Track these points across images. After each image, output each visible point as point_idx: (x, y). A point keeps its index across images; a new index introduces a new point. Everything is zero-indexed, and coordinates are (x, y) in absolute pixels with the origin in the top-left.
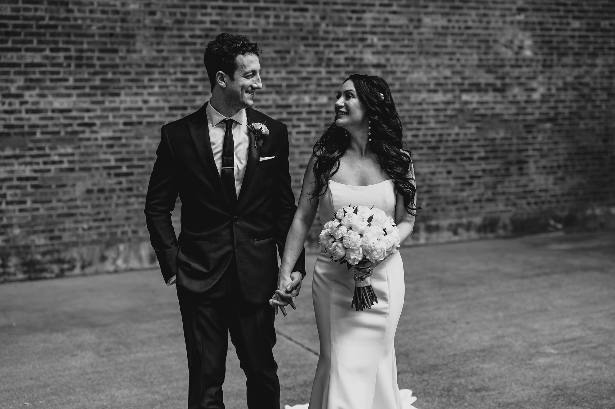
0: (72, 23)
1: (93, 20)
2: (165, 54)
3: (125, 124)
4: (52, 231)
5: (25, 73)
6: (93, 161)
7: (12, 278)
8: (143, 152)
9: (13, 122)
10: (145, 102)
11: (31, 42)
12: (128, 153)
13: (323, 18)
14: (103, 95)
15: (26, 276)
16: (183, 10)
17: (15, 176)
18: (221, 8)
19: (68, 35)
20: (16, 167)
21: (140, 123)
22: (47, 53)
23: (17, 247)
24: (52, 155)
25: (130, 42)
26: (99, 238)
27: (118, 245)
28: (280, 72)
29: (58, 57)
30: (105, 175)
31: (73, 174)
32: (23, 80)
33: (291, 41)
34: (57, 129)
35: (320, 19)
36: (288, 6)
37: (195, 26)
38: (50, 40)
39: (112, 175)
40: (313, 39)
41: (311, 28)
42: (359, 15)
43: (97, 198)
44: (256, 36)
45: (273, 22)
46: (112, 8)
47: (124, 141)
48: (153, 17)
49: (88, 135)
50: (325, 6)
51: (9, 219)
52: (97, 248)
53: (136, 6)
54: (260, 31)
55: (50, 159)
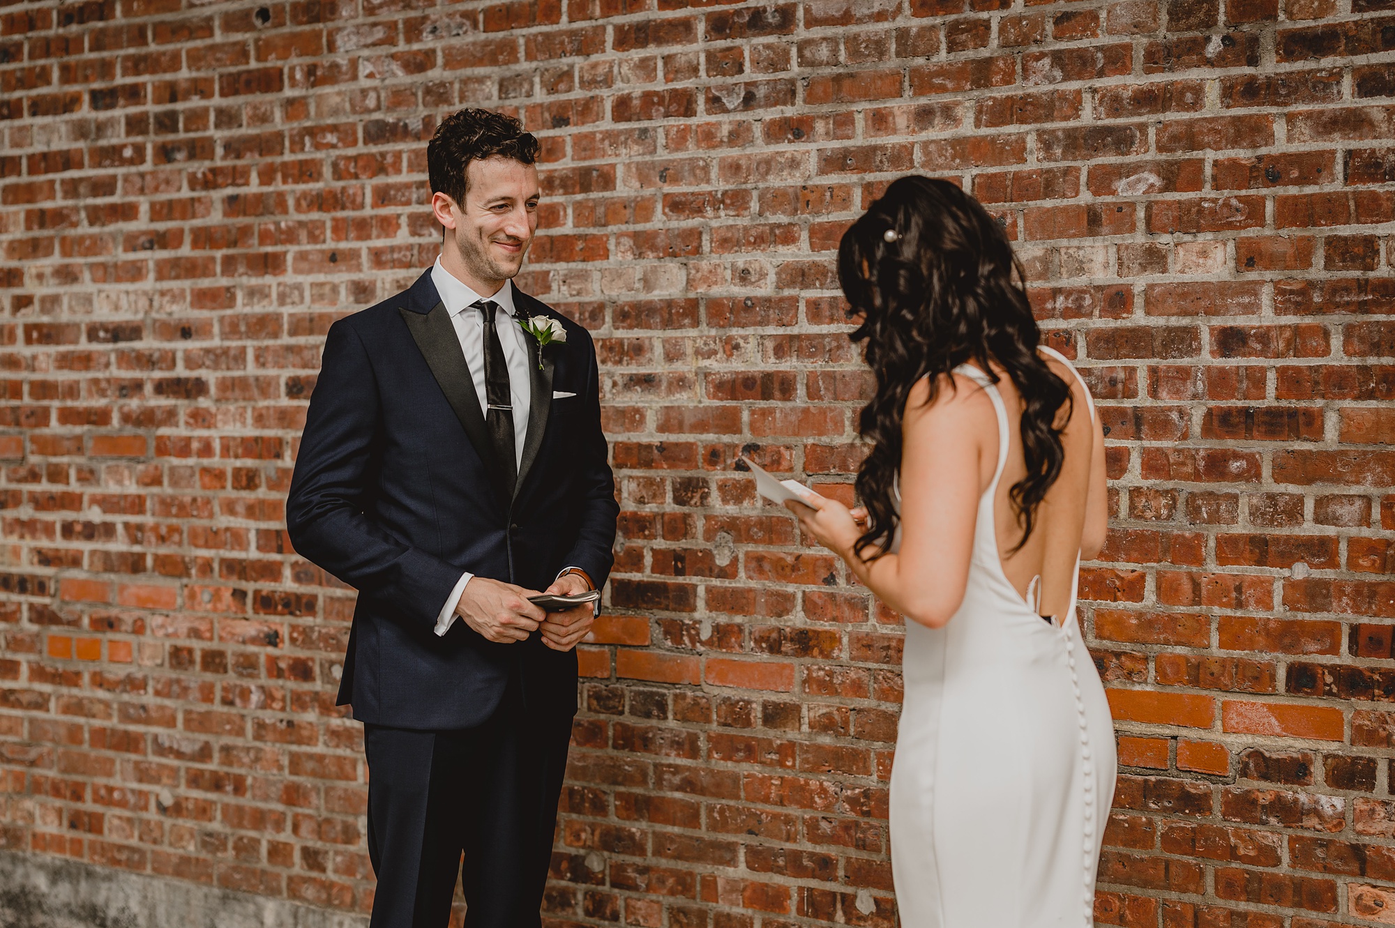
3: (292, 388)
4: (77, 794)
5: (30, 193)
10: (362, 291)
11: (43, 77)
14: (229, 265)
19: (141, 35)
22: (85, 111)
24: (86, 499)
25: (318, 35)
26: (204, 855)
27: (261, 900)
28: (948, 113)
29: (111, 122)
30: (227, 596)
31: (141, 579)
32: (22, 216)
34: (103, 403)
38: (92, 64)
39: (250, 601)
43: (202, 688)
47: (287, 461)
49: (182, 431)
52: (197, 894)
55: (81, 516)
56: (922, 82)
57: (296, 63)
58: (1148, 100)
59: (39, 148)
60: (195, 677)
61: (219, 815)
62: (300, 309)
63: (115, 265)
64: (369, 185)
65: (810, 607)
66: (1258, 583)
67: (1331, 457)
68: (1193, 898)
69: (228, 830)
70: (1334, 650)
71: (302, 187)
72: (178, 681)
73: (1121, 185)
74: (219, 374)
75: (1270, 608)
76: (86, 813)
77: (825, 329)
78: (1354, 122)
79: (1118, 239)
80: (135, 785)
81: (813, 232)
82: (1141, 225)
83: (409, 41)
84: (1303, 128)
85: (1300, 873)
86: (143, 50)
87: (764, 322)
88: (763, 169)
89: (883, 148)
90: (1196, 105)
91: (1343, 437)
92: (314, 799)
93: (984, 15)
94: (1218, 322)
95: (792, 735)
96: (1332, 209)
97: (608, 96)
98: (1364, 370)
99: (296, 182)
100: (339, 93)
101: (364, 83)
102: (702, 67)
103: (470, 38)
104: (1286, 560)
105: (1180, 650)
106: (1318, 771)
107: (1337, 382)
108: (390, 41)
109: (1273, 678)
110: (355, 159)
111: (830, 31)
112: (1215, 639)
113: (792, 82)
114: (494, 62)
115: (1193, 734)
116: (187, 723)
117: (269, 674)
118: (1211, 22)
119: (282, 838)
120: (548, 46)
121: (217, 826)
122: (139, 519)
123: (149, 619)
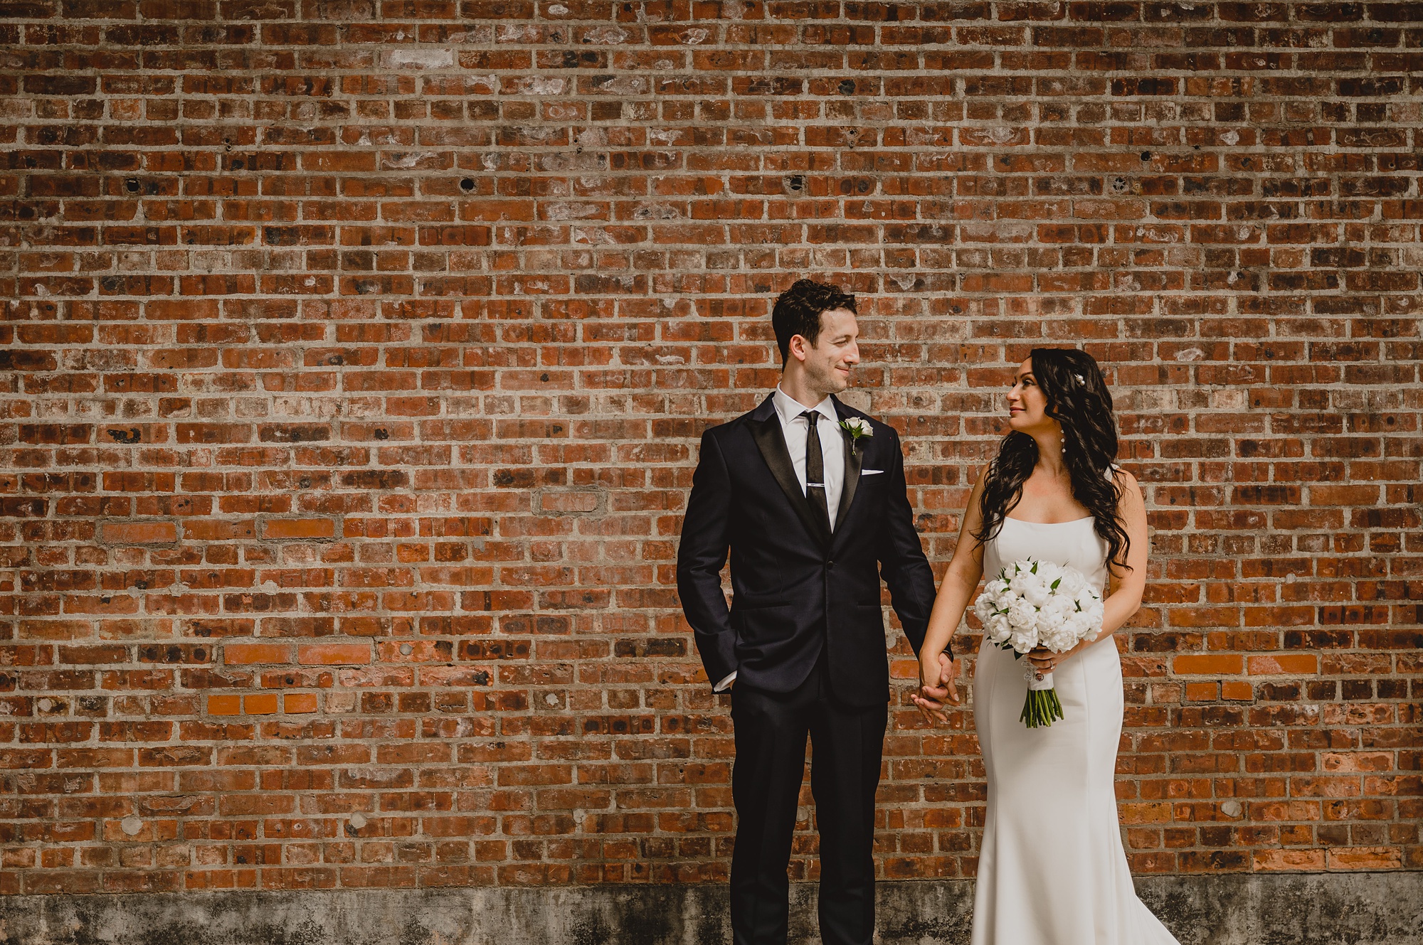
0: (340, 147)
1: (407, 137)
2: (647, 245)
3: (504, 479)
4: (245, 831)
5: (184, 310)
6: (390, 603)
8: (563, 574)
9: (137, 467)
10: (575, 405)
11: (205, 210)
12: (509, 575)
13: (1230, 113)
14: (430, 380)
16: (713, 98)
17: (134, 642)
18: (847, 86)
19: (328, 186)
20: (141, 615)
21: (555, 477)
23: (129, 878)
24: (258, 575)
25: (530, 205)
26: (403, 863)
27: (468, 891)
28: (1064, 304)
29: (291, 257)
30: (429, 648)
31: (326, 641)
32: (174, 329)
33: (1104, 196)
34: (279, 492)
35: (1219, 118)
36: (1096, 74)
37: (756, 149)
38: (267, 205)
39: (455, 650)
40: (1191, 186)
41: (1185, 149)
42: (1371, 100)
43: (400, 727)
44: (976, 179)
45: (1039, 132)
46: (473, 97)
47: (497, 536)
48: (608, 123)
49: (377, 515)
50: (1238, 73)
51: (110, 782)
52: (395, 897)
53: (554, 89)
54: (990, 162)
55: (252, 591)
56: (1047, 283)
57: (507, 225)
58: (1193, 305)
59: (196, 270)
60: (392, 717)
61: (420, 829)
62: (509, 417)
63: (296, 376)
64: (580, 324)
66: (1267, 587)
67: (1306, 513)
68: (1233, 775)
69: (431, 840)
70: (1311, 622)
71: (510, 322)
72: (372, 723)
73: (1179, 354)
74: (420, 468)
75: (1274, 600)
76: (257, 847)
77: (979, 438)
78: (1312, 327)
79: (1178, 387)
80: (320, 816)
81: (970, 374)
82: (1192, 379)
83: (620, 218)
84: (1285, 328)
85: (1294, 751)
86: (330, 199)
87: (933, 433)
88: (930, 331)
89: (1020, 323)
90: (1223, 310)
91: (1312, 502)
92: (526, 803)
93: (1089, 246)
94: (1240, 436)
96: (1303, 375)
98: (1323, 464)
99: (502, 317)
100: (550, 252)
101: (574, 245)
102: (882, 260)
103: (679, 221)
104: (1283, 573)
105: (1221, 629)
106: (1304, 691)
107: (1308, 472)
108: (603, 217)
109: (1277, 641)
110: (567, 303)
111: (980, 245)
112: (1242, 621)
113: (953, 275)
114: (701, 240)
115: (1231, 678)
116: (383, 756)
117: (478, 707)
118: (1231, 264)
119: (492, 837)
120: (751, 234)
121: (418, 838)
122: (324, 590)
123: (336, 673)
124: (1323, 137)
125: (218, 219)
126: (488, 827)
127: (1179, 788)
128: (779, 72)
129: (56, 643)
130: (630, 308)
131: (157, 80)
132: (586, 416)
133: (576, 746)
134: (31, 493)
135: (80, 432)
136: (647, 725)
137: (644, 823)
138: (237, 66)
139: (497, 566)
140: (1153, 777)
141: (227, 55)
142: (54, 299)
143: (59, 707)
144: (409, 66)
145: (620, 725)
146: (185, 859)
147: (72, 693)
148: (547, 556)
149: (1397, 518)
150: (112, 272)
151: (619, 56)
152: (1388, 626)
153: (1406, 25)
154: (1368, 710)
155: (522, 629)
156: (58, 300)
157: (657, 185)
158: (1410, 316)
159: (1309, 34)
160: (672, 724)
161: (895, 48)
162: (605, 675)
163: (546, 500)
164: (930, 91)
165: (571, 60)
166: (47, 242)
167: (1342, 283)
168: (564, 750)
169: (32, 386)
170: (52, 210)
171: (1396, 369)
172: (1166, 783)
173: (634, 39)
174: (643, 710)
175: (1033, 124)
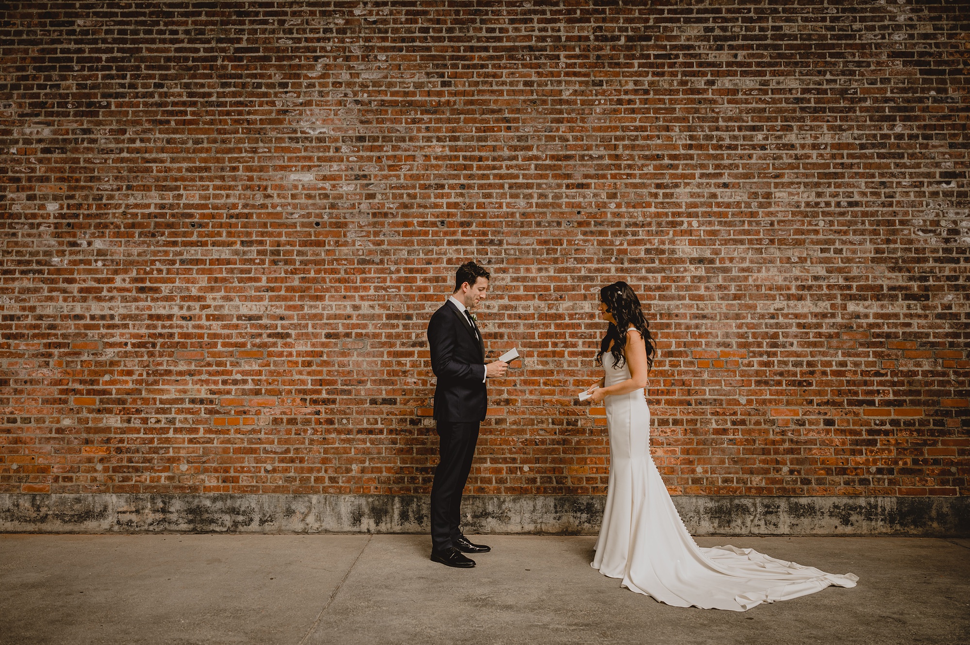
0: (270, 210)
1: (295, 207)
2: (385, 247)
3: (328, 336)
4: (226, 471)
5: (210, 271)
6: (284, 383)
7: (173, 527)
8: (350, 373)
9: (191, 330)
10: (356, 308)
11: (219, 234)
12: (329, 373)
14: (301, 298)
15: (191, 526)
16: (411, 191)
17: (187, 397)
18: (463, 186)
19: (265, 225)
20: (190, 386)
21: (348, 335)
22: (238, 247)
23: (182, 488)
24: (234, 372)
25: (340, 232)
26: (286, 484)
27: (311, 496)
28: (546, 269)
29: (251, 251)
30: (298, 401)
31: (259, 397)
32: (206, 279)
33: (562, 228)
34: (243, 340)
35: (608, 198)
36: (559, 181)
37: (427, 210)
38: (242, 232)
39: (308, 401)
40: (597, 224)
41: (594, 210)
42: (668, 191)
43: (286, 431)
44: (512, 222)
45: (537, 203)
46: (320, 192)
47: (325, 358)
48: (371, 201)
49: (280, 349)
50: (615, 181)
51: (176, 450)
52: (283, 497)
53: (351, 188)
54: (518, 215)
55: (232, 378)
56: (539, 262)
57: (331, 239)
58: (597, 270)
59: (215, 257)
60: (283, 427)
61: (293, 470)
62: (331, 312)
63: (251, 296)
64: (359, 277)
65: (509, 392)
69: (297, 475)
71: (332, 276)
72: (276, 429)
73: (592, 289)
74: (297, 331)
76: (231, 476)
77: (513, 321)
78: (645, 279)
79: (591, 302)
80: (255, 465)
81: (509, 297)
83: (375, 237)
84: (634, 279)
86: (265, 230)
87: (494, 319)
89: (529, 277)
90: (610, 272)
92: (334, 461)
93: (556, 247)
95: (504, 426)
97: (445, 258)
99: (330, 274)
100: (348, 249)
101: (357, 247)
102: (475, 253)
103: (397, 238)
108: (368, 236)
110: (354, 269)
111: (514, 247)
113: (503, 258)
114: (406, 245)
116: (279, 442)
117: (316, 424)
118: (612, 254)
119: (320, 475)
120: (425, 242)
121: (292, 474)
122: (259, 378)
123: (263, 410)
124: (649, 205)
125: (224, 238)
126: (319, 471)
127: (591, 460)
128: (437, 182)
129: (158, 397)
130: (378, 271)
131: (203, 186)
132: (360, 312)
133: (354, 439)
134: (151, 340)
135: (170, 317)
136: (381, 432)
137: (379, 470)
138: (233, 180)
139: (325, 369)
140: (581, 456)
141: (229, 177)
142: (162, 267)
143: (158, 421)
144: (296, 180)
145: (371, 432)
146: (203, 481)
147: (163, 416)
148: (344, 366)
149: (680, 354)
150: (184, 257)
151: (376, 176)
152: (676, 397)
153: (682, 162)
154: (668, 430)
155: (334, 394)
156: (164, 268)
157: (389, 224)
158: (684, 274)
159: (643, 165)
160: (391, 432)
161: (481, 172)
162: (365, 412)
163: (344, 344)
164: (495, 188)
165: (357, 177)
166: (160, 246)
167: (657, 262)
168: (349, 441)
169: (153, 300)
170: (163, 234)
171: (679, 295)
172: (586, 458)
173: (381, 170)
174: (380, 426)
175: (535, 200)
